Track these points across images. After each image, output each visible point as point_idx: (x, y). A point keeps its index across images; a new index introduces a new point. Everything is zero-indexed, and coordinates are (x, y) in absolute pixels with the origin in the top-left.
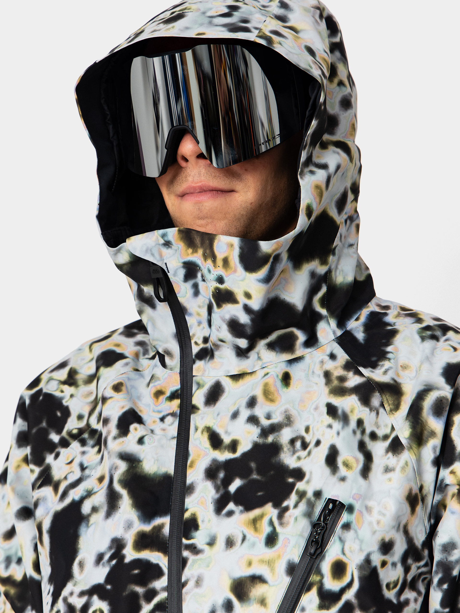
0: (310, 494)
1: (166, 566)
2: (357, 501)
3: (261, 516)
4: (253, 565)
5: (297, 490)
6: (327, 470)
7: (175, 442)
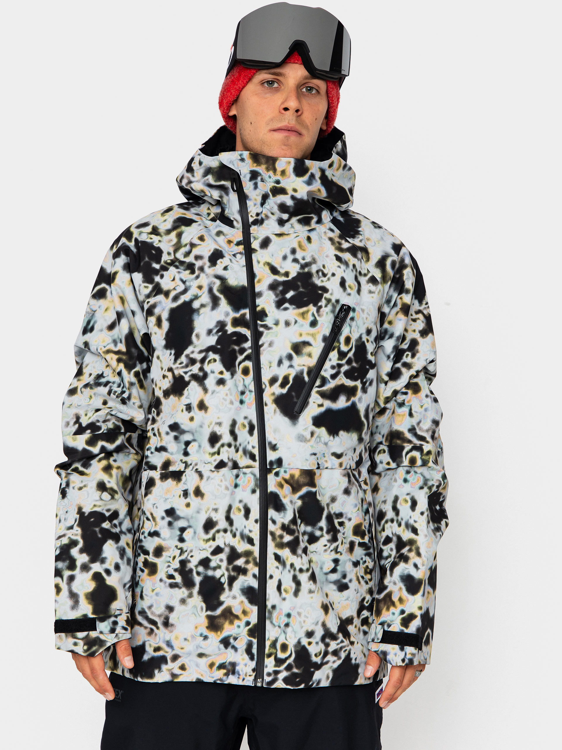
0: (333, 301)
1: (249, 336)
2: (357, 306)
3: (308, 312)
4: (303, 336)
5: (325, 297)
6: (341, 290)
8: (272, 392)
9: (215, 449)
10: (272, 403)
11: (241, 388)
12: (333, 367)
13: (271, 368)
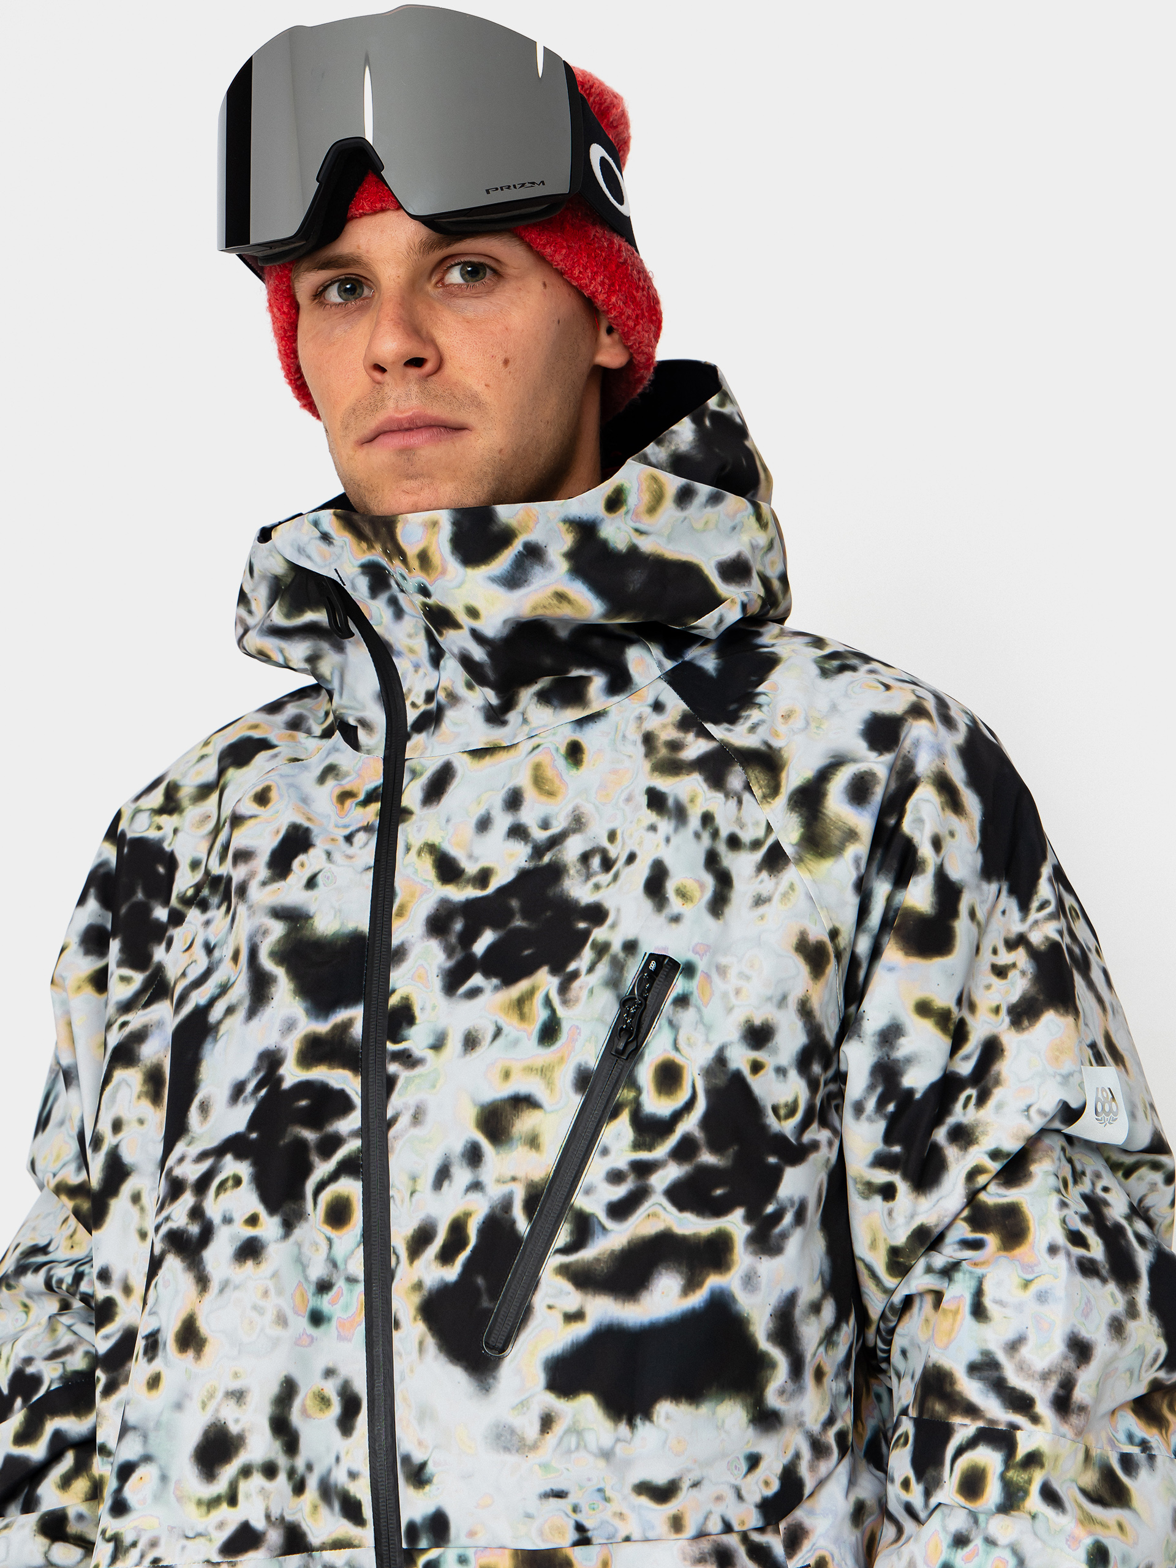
0: (616, 947)
1: (357, 1093)
2: (701, 956)
3: (531, 993)
4: (514, 1076)
5: (593, 940)
6: (647, 905)
7: (370, 875)
8: (415, 1280)
9: (220, 1486)
10: (415, 1319)
11: (317, 1271)
12: (616, 1177)
13: (416, 1196)
